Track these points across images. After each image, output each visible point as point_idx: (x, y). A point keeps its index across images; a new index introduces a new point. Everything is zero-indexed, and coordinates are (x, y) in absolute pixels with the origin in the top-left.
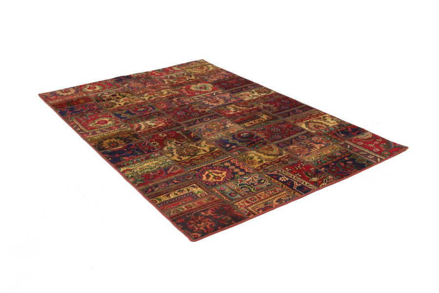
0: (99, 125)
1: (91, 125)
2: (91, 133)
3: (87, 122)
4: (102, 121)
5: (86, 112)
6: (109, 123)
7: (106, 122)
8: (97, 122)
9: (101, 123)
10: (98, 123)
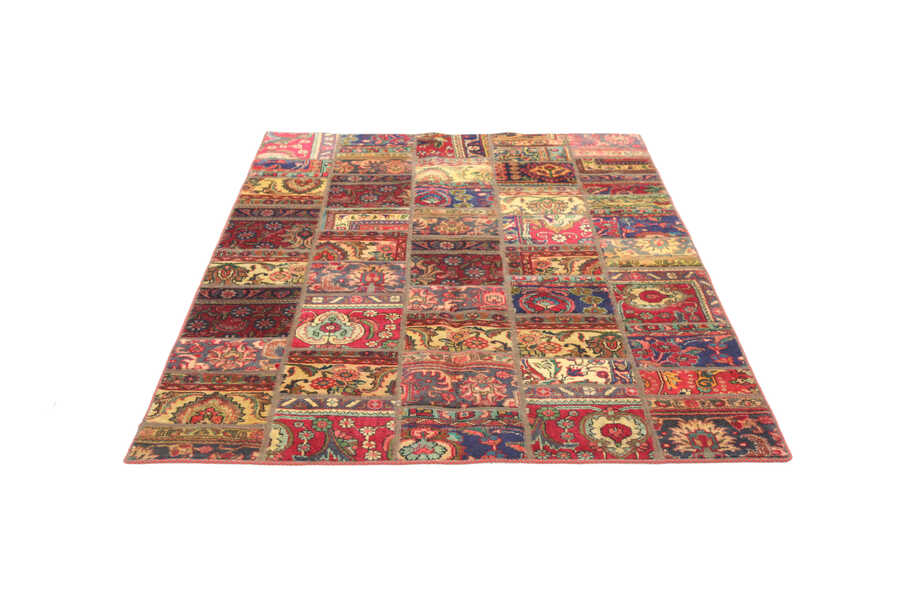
0: (663, 293)
1: (680, 296)
2: (688, 276)
3: (685, 305)
4: (650, 301)
5: (674, 337)
6: (637, 292)
7: (644, 296)
8: (662, 303)
9: (655, 297)
10: (660, 297)
